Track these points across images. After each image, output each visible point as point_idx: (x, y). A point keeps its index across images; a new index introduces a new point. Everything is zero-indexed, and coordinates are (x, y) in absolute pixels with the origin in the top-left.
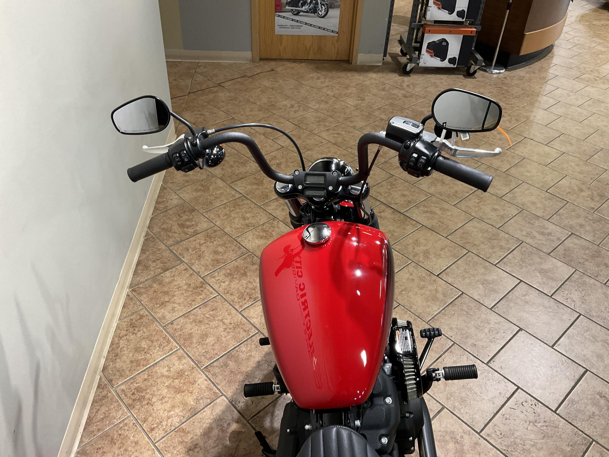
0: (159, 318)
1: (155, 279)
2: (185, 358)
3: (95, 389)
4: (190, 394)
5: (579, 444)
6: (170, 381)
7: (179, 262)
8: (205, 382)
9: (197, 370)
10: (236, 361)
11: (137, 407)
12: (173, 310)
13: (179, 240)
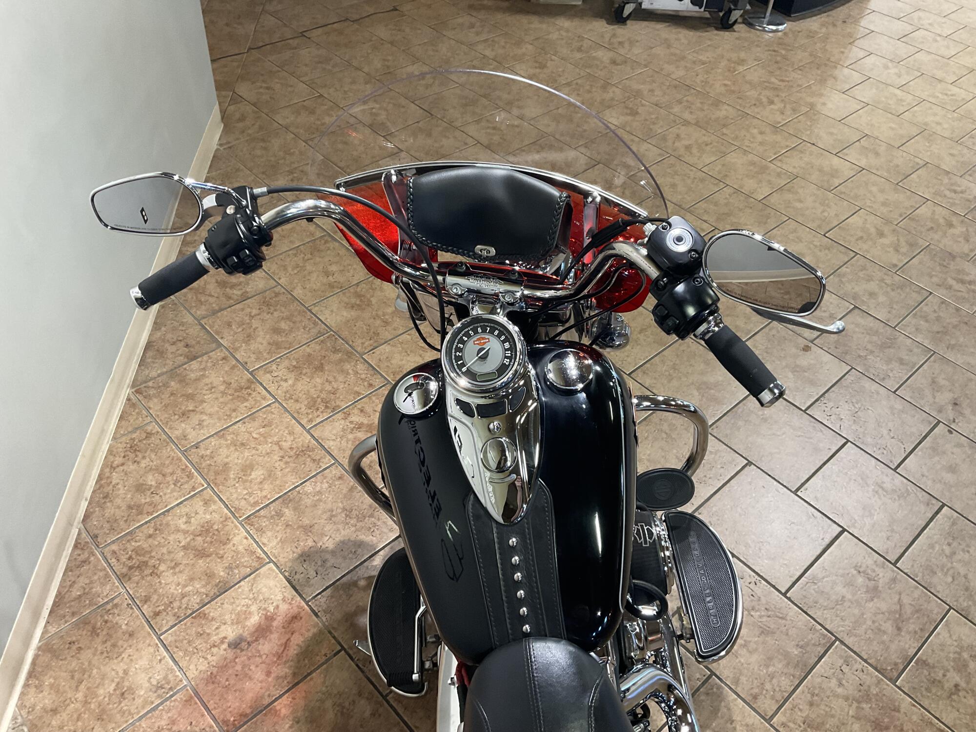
0: (177, 438)
1: (173, 373)
2: (215, 502)
3: (71, 549)
4: (219, 560)
5: (814, 645)
6: (188, 539)
7: (214, 345)
8: (245, 540)
9: (233, 522)
10: (295, 509)
11: (136, 579)
12: (199, 424)
13: (217, 308)
